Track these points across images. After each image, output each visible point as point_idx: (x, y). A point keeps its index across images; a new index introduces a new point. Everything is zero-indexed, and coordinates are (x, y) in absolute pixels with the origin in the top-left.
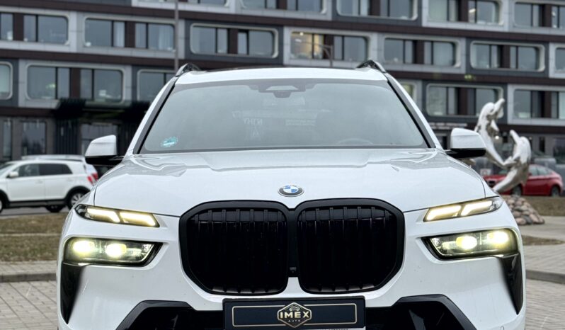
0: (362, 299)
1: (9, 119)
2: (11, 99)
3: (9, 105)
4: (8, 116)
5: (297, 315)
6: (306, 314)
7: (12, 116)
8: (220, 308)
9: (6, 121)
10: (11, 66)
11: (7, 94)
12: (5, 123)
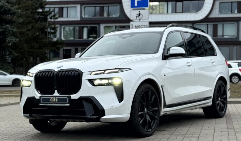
0: (70, 96)
1: (235, 46)
2: (236, 38)
3: (235, 40)
4: (236, 45)
5: (54, 100)
6: (56, 100)
7: (237, 45)
8: (39, 98)
9: (234, 47)
10: (236, 23)
11: (234, 36)
12: (234, 48)
